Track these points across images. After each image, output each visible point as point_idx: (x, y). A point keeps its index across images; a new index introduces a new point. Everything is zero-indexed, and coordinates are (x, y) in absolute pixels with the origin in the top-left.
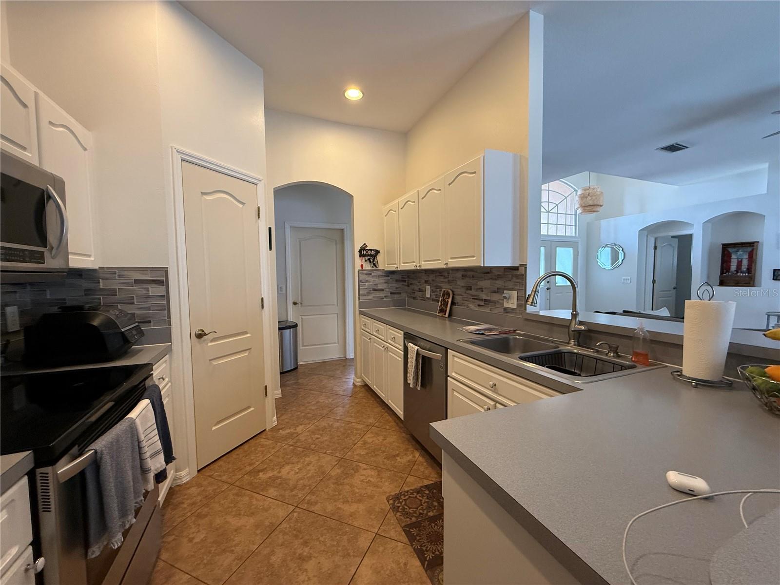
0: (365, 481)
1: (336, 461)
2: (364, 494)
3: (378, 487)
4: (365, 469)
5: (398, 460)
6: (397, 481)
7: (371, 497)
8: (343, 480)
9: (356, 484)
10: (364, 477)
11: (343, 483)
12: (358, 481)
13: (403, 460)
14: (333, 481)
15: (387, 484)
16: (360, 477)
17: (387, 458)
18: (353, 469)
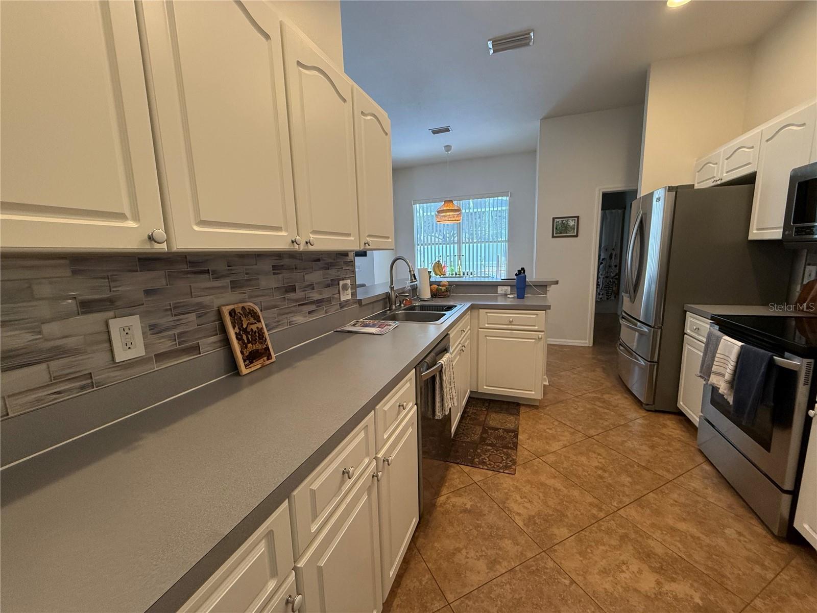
0: (526, 500)
1: (555, 551)
2: (534, 487)
3: (517, 487)
4: (519, 514)
5: (471, 503)
6: (492, 483)
7: (528, 481)
8: (553, 515)
9: (540, 501)
10: (526, 505)
11: (553, 511)
12: (536, 504)
13: (466, 501)
14: (566, 520)
15: (505, 485)
16: (530, 507)
17: (480, 514)
18: (535, 523)
